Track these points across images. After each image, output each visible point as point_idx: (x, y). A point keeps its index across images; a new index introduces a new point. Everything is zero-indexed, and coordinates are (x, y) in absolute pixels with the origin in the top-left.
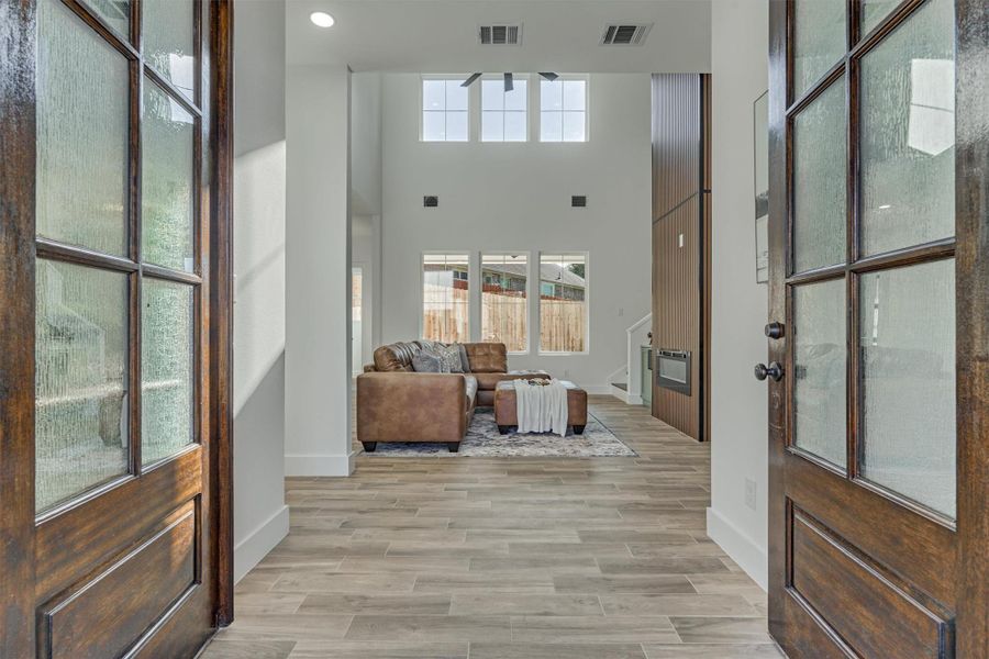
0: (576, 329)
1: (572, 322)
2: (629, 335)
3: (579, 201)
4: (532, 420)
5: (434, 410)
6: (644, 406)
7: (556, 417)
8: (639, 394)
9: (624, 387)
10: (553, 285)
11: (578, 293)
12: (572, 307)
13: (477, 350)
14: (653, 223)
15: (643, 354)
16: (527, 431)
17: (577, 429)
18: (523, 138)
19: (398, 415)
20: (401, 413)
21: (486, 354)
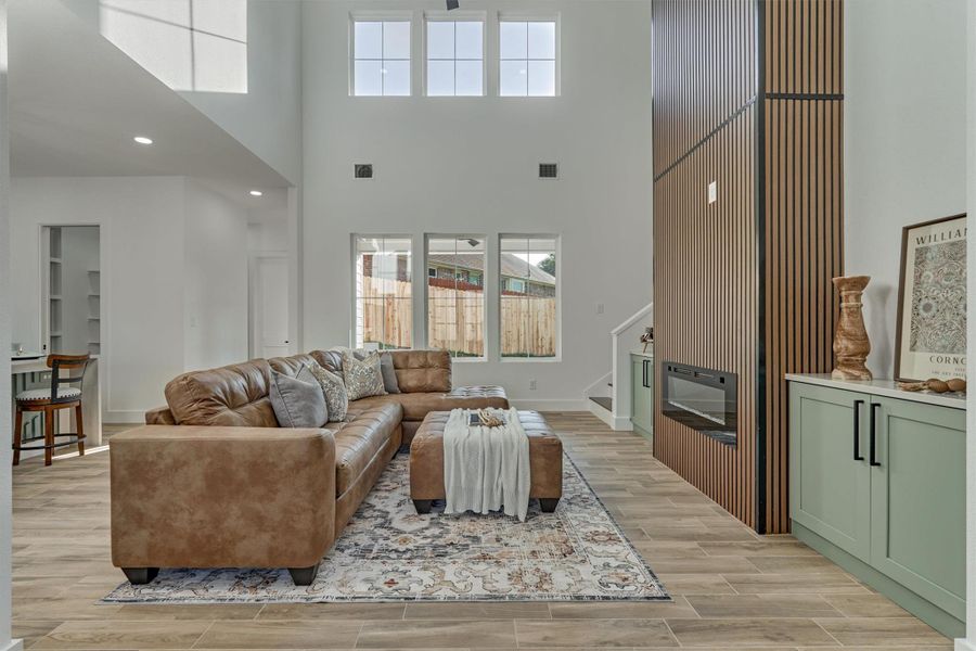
0: (546, 326)
1: (541, 318)
2: (615, 339)
3: (548, 171)
4: (470, 491)
5: (258, 506)
6: (634, 433)
7: (509, 487)
8: (628, 417)
9: (606, 403)
10: (523, 282)
11: (548, 290)
12: (542, 303)
13: (411, 360)
14: (655, 181)
15: (633, 363)
16: (461, 510)
17: (545, 503)
18: (478, 91)
19: (186, 516)
20: (192, 514)
21: (422, 367)
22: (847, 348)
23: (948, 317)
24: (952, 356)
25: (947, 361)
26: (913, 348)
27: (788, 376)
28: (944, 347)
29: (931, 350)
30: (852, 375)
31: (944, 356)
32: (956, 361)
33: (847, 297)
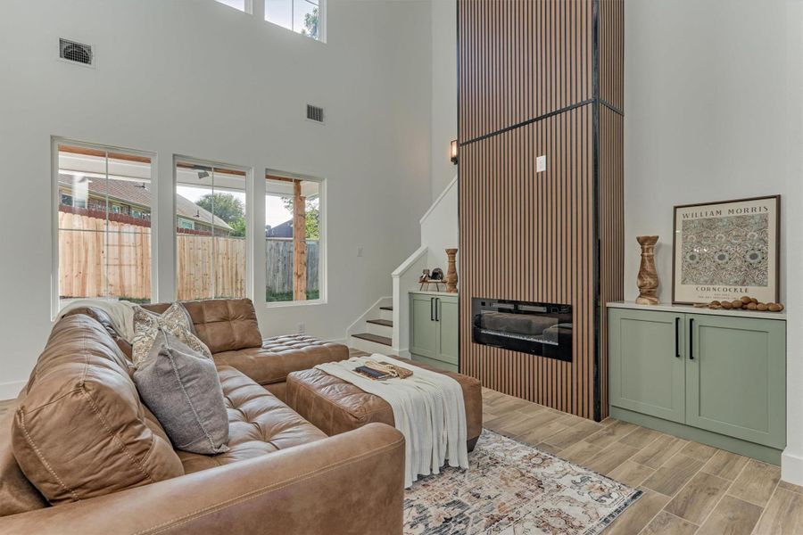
3: (314, 113)
8: (407, 349)
10: (193, 222)
21: (224, 320)
22: (650, 283)
23: (708, 264)
24: (711, 287)
25: (709, 289)
26: (683, 283)
27: (608, 304)
28: (706, 281)
29: (697, 283)
30: (653, 301)
31: (706, 287)
32: (714, 289)
33: (648, 249)
